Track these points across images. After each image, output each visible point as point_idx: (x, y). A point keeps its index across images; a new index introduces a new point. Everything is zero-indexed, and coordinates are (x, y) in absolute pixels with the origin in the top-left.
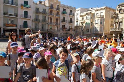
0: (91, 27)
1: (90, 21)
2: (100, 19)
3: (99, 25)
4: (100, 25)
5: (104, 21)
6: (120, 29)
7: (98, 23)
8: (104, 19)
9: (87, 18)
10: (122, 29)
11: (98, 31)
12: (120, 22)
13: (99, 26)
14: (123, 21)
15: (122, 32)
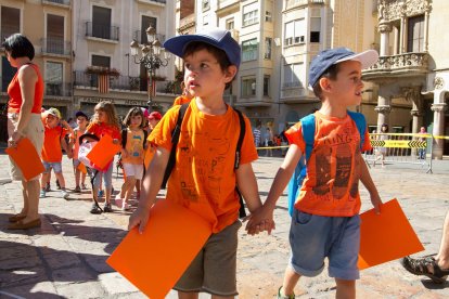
0: (264, 63)
1: (258, 35)
2: (305, 13)
3: (305, 48)
4: (308, 53)
5: (330, 24)
6: (414, 64)
7: (297, 39)
8: (330, 12)
9: (247, 19)
10: (425, 58)
11: (298, 83)
12: (414, 20)
13: (304, 58)
14: (430, 9)
15: (424, 77)
